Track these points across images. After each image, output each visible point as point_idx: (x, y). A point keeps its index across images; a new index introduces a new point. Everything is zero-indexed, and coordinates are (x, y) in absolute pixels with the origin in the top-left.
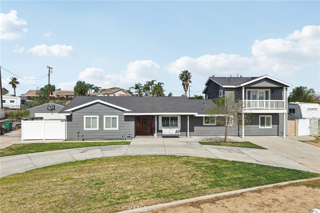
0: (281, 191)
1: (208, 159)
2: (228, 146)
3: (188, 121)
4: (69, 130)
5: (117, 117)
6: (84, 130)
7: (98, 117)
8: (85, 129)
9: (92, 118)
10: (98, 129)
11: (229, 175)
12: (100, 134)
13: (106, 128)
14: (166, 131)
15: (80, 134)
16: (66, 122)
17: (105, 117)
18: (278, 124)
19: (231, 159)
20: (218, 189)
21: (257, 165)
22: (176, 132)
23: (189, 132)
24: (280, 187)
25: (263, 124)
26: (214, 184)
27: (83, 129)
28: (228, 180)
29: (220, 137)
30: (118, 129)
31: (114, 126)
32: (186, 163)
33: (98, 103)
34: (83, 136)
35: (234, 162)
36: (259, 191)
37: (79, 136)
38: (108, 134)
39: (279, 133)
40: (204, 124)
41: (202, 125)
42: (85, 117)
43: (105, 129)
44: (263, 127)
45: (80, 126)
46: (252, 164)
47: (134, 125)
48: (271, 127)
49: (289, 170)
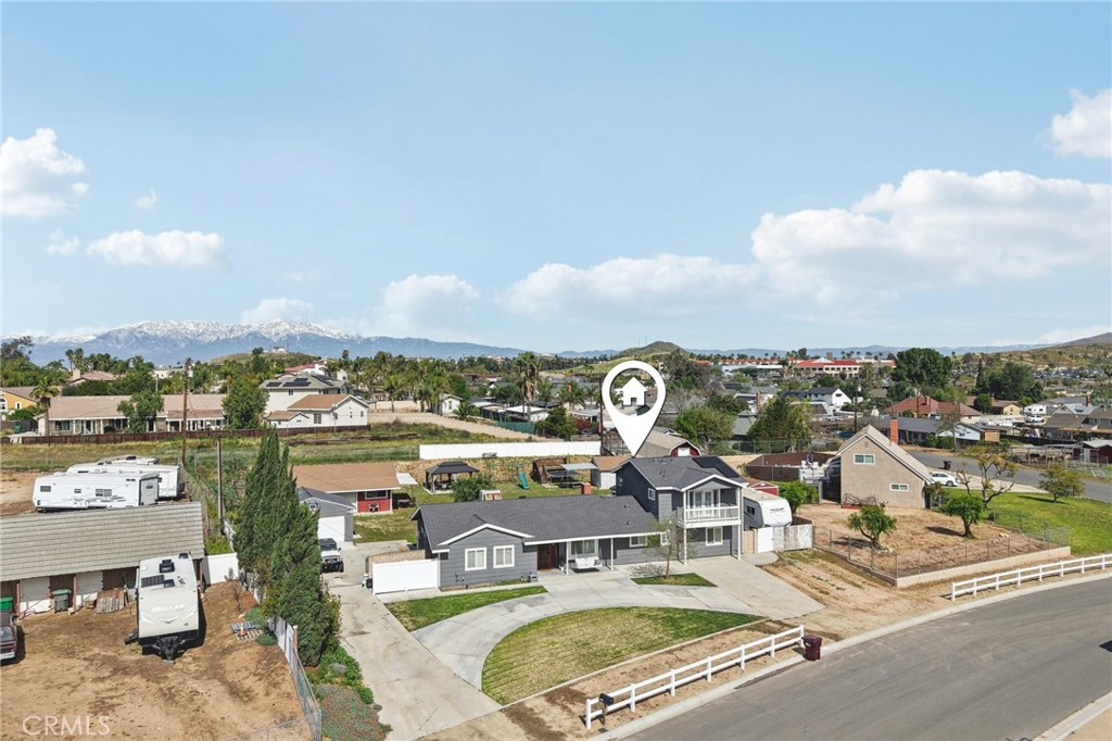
0: (728, 637)
1: (659, 609)
2: (671, 584)
3: (612, 546)
4: (444, 573)
5: (513, 547)
7: (485, 549)
8: (467, 569)
9: (478, 551)
10: (485, 567)
11: (686, 626)
12: (489, 576)
13: (497, 566)
14: (582, 563)
15: (459, 579)
16: (439, 561)
17: (495, 548)
18: (731, 538)
19: (682, 607)
20: (681, 639)
21: (708, 612)
22: (596, 564)
24: (728, 633)
25: (711, 540)
26: (677, 636)
27: (465, 569)
28: (686, 631)
29: (653, 563)
30: (513, 566)
31: (509, 560)
32: (641, 616)
33: (487, 528)
34: (464, 580)
35: (685, 610)
36: (712, 638)
37: (457, 581)
38: (499, 574)
39: (732, 552)
40: (631, 546)
41: (628, 548)
42: (467, 550)
43: (495, 566)
44: (711, 544)
45: (460, 564)
46: (703, 611)
47: (536, 558)
48: (721, 543)
49: (737, 614)
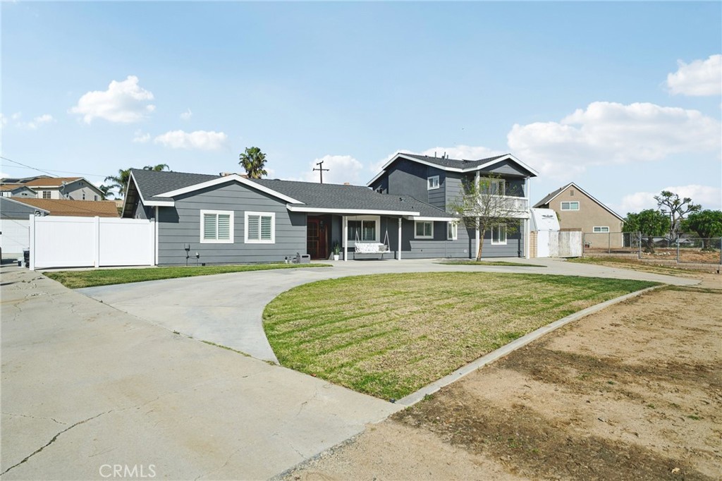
3: (400, 229)
4: (164, 244)
5: (273, 215)
6: (201, 242)
7: (231, 214)
8: (202, 240)
9: (219, 216)
10: (231, 240)
12: (235, 253)
13: (250, 240)
15: (190, 253)
16: (157, 223)
17: (247, 214)
22: (380, 251)
23: (402, 250)
25: (495, 238)
27: (199, 240)
30: (274, 243)
31: (266, 234)
33: (234, 182)
34: (198, 257)
37: (188, 257)
38: (253, 253)
39: (520, 252)
41: (413, 239)
42: (203, 212)
43: (247, 241)
44: (496, 244)
45: (191, 233)
47: (305, 234)
48: (505, 243)
